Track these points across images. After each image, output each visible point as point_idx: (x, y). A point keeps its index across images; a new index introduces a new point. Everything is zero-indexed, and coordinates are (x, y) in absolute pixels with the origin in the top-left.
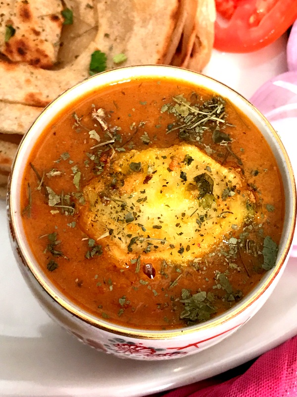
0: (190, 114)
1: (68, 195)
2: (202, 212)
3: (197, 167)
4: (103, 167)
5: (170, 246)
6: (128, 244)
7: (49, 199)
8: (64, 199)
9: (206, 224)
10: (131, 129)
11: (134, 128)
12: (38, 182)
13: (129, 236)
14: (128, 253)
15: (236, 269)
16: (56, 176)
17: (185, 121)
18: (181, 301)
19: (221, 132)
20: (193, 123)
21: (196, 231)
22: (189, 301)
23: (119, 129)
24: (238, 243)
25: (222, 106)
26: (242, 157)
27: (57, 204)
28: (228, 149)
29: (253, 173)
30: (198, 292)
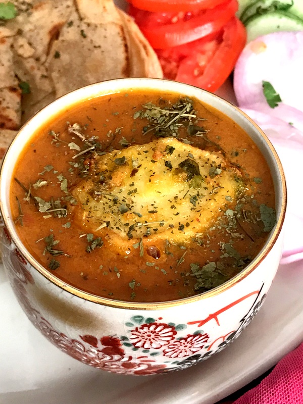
0: (162, 116)
1: (58, 200)
2: (194, 192)
3: (179, 156)
4: (87, 170)
5: (169, 226)
6: (127, 232)
7: (39, 207)
8: (54, 205)
9: (200, 202)
10: (109, 136)
11: (110, 135)
12: (26, 194)
13: (127, 225)
14: (129, 240)
15: (239, 237)
16: (43, 186)
17: (158, 122)
18: (191, 275)
19: (195, 126)
20: (166, 123)
21: (191, 210)
22: (200, 273)
23: (97, 138)
24: (235, 214)
25: (190, 105)
26: (220, 143)
27: (48, 210)
28: (205, 138)
29: (234, 154)
30: (206, 264)
